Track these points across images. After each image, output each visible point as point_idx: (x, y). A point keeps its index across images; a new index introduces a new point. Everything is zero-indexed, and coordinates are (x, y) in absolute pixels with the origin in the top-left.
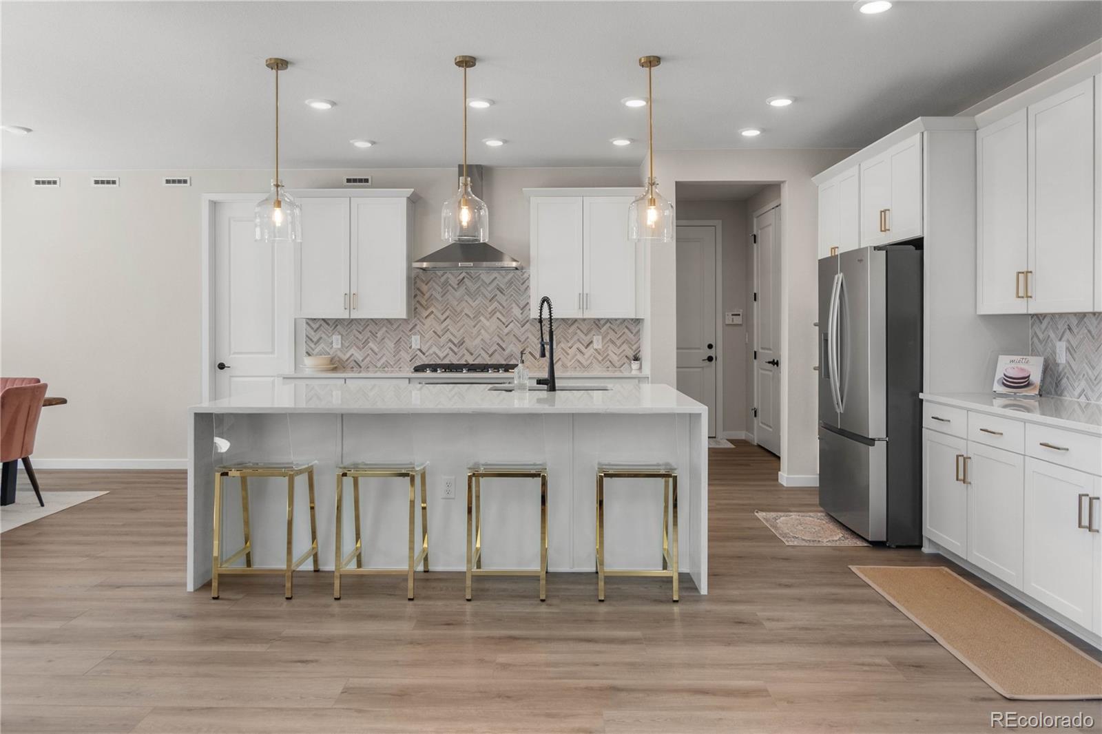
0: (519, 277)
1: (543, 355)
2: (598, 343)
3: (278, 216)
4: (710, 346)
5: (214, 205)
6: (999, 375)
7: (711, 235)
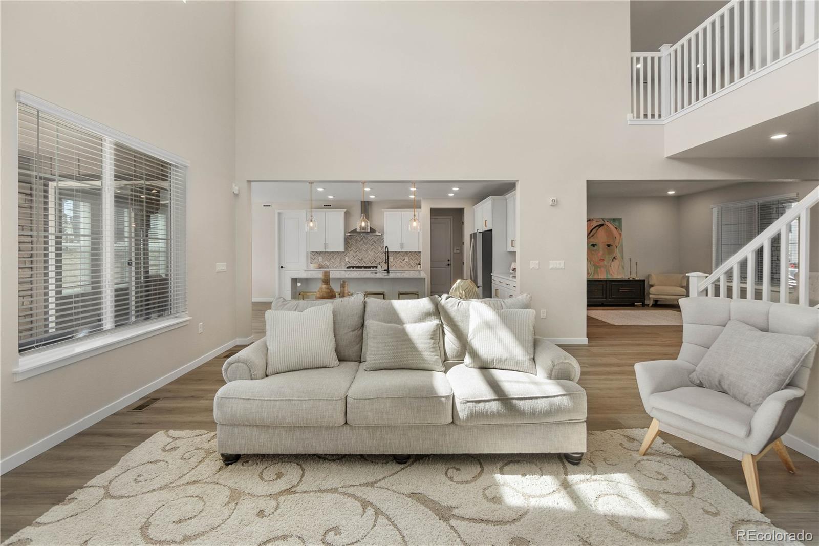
0: (381, 239)
1: (386, 263)
2: (407, 260)
3: (311, 224)
4: (449, 260)
5: (279, 213)
6: (512, 268)
7: (448, 221)
